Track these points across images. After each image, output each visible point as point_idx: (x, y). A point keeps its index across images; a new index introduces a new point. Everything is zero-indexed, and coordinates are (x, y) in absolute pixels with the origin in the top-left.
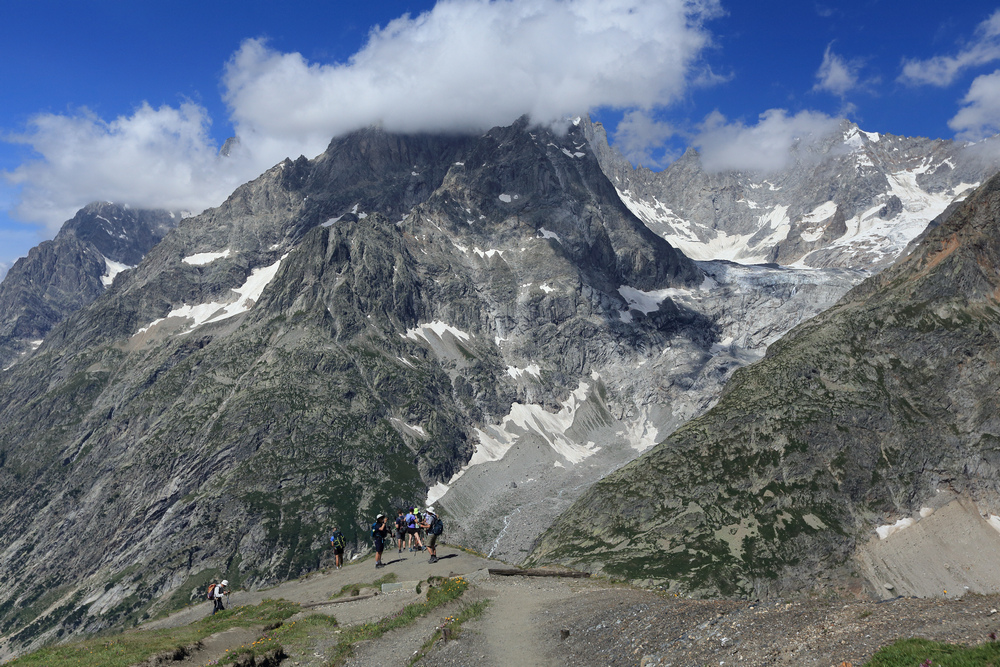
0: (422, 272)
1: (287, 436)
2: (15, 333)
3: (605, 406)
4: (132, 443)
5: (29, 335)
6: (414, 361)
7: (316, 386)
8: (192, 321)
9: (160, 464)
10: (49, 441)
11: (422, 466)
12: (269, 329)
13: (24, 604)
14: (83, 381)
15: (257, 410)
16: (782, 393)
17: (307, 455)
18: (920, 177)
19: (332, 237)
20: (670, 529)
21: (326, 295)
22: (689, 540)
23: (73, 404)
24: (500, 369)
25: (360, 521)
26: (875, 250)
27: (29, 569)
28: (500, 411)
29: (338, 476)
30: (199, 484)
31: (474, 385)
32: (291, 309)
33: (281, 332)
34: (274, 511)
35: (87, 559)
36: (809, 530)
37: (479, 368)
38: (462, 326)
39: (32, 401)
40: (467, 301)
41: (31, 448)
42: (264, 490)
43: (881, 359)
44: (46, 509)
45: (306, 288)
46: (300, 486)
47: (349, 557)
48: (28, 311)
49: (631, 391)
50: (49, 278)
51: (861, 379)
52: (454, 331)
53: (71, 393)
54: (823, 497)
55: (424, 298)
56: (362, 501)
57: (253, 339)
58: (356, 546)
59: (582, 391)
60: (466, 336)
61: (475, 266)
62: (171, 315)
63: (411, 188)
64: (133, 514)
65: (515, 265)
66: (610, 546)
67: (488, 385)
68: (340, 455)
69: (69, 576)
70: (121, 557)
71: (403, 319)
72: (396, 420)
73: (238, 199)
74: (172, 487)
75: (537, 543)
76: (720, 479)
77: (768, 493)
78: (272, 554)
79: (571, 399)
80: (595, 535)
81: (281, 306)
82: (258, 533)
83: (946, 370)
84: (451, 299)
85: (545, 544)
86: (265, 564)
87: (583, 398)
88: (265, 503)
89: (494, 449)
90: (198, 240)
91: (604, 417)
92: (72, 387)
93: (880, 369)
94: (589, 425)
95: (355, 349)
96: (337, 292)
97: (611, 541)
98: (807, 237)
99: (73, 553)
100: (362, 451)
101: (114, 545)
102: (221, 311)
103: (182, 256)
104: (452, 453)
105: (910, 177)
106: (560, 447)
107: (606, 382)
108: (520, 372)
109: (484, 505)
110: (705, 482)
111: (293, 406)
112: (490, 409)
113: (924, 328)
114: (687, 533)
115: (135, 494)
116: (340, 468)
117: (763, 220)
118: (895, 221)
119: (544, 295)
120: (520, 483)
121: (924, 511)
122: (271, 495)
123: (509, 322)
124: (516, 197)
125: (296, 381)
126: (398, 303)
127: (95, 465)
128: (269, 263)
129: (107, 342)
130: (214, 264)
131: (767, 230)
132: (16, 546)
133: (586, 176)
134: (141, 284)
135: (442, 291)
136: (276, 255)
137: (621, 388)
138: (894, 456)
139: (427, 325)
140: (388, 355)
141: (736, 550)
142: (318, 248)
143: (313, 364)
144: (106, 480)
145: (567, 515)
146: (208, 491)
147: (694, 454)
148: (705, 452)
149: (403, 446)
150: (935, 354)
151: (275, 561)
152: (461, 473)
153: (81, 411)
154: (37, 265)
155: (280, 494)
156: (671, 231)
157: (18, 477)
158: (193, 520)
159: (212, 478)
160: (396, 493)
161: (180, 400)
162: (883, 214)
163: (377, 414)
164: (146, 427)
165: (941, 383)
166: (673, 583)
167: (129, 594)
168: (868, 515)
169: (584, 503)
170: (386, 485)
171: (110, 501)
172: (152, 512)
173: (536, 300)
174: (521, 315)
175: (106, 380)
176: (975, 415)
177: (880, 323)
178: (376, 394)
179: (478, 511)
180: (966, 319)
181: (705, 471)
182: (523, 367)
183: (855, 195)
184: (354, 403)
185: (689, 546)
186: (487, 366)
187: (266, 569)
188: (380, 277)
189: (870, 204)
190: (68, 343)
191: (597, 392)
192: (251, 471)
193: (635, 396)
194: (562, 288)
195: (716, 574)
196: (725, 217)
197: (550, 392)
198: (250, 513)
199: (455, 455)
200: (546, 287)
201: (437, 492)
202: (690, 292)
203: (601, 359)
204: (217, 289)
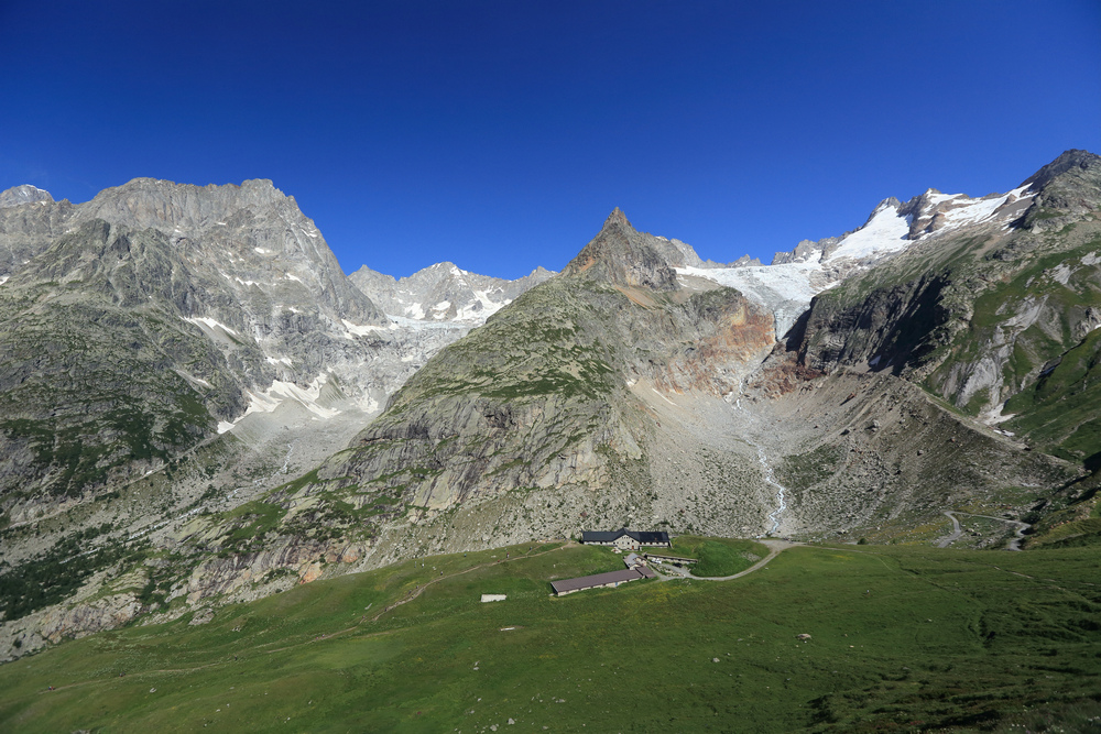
0: (195, 281)
1: (63, 371)
3: (339, 388)
6: (193, 336)
7: (96, 334)
11: (210, 405)
12: (39, 290)
15: (24, 346)
17: (89, 388)
19: (112, 231)
20: (523, 368)
21: (105, 271)
22: (542, 373)
24: (262, 357)
25: (153, 441)
28: (265, 383)
29: (127, 406)
31: (244, 362)
32: (64, 279)
33: (53, 294)
34: (46, 436)
37: (247, 352)
38: (229, 324)
40: (233, 309)
42: (32, 418)
43: (584, 304)
45: (83, 264)
46: (81, 414)
47: (142, 472)
49: (355, 380)
52: (223, 326)
55: (197, 300)
56: (155, 427)
57: (17, 296)
58: (150, 462)
59: (322, 378)
60: (233, 331)
61: (237, 288)
65: (269, 293)
66: (476, 384)
67: (254, 364)
68: (129, 389)
71: (180, 307)
72: (182, 372)
76: (545, 341)
77: (577, 350)
78: (43, 475)
79: (315, 382)
80: (458, 379)
81: (53, 274)
82: (23, 457)
83: (614, 315)
84: (220, 306)
86: (35, 485)
87: (324, 382)
88: (32, 429)
89: (265, 406)
91: (340, 394)
94: (331, 398)
95: (138, 315)
96: (120, 270)
97: (475, 381)
98: (436, 316)
100: (153, 387)
104: (232, 402)
105: (484, 294)
106: (312, 408)
107: (338, 375)
109: (268, 437)
111: (72, 346)
112: (257, 381)
113: (599, 292)
114: (538, 370)
116: (128, 399)
117: (407, 310)
119: (293, 314)
120: (290, 427)
121: (633, 380)
122: (42, 422)
123: (266, 329)
124: (268, 251)
125: (73, 327)
126: (175, 295)
131: (410, 315)
135: (212, 298)
137: (349, 378)
139: (200, 319)
141: (579, 377)
142: (99, 234)
143: (96, 317)
147: (520, 325)
148: (527, 325)
149: (192, 391)
150: (606, 306)
151: (47, 481)
152: (242, 418)
155: (55, 421)
160: (190, 421)
162: (474, 308)
163: (164, 364)
165: (614, 320)
166: (550, 396)
169: (440, 360)
170: (179, 415)
173: (286, 318)
174: (275, 325)
176: (630, 338)
177: (577, 286)
178: (162, 350)
179: (264, 440)
182: (279, 358)
184: (139, 353)
185: (544, 376)
186: (251, 353)
187: (33, 490)
188: (159, 272)
189: (467, 303)
191: (333, 380)
192: (14, 401)
193: (359, 383)
194: (305, 311)
195: (578, 389)
197: (300, 376)
198: (12, 438)
199: (238, 405)
200: (295, 311)
201: (223, 427)
202: (384, 329)
203: (331, 359)
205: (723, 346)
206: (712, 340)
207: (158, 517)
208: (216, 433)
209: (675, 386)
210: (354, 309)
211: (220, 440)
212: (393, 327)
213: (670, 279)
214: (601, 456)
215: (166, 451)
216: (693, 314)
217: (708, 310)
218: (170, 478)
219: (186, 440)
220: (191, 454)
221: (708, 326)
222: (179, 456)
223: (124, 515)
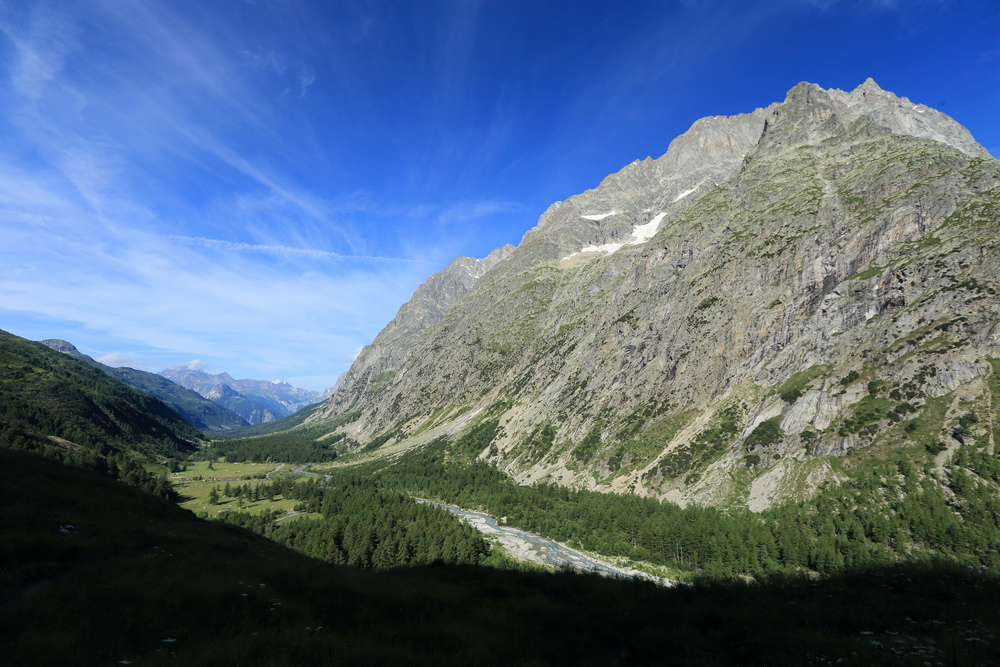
8: (603, 253)
10: (522, 326)
41: (505, 333)
48: (429, 313)
62: (584, 250)
92: (529, 287)
103: (579, 215)
128: (646, 221)
129: (543, 263)
130: (607, 219)
134: (556, 229)
153: (543, 304)
204: (615, 235)
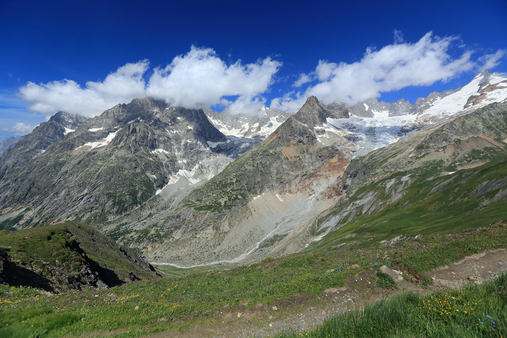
0: (156, 136)
1: (118, 178)
2: (36, 148)
3: (202, 170)
4: (73, 180)
5: (40, 149)
6: (153, 159)
7: (126, 165)
8: (91, 147)
9: (82, 186)
10: (48, 179)
11: (155, 185)
12: (113, 150)
13: (42, 222)
14: (58, 163)
15: (110, 171)
16: (236, 169)
17: (124, 183)
18: (277, 118)
19: (131, 127)
20: (209, 200)
21: (129, 142)
22: (213, 202)
23: (55, 169)
24: (176, 161)
25: (138, 199)
26: (266, 135)
27: (43, 214)
28: (176, 171)
29: (132, 188)
30: (93, 191)
31: (169, 165)
32: (119, 145)
33: (117, 151)
34: (115, 197)
35: (61, 210)
36: (239, 199)
37: (171, 161)
38: (167, 150)
39: (42, 168)
40: (168, 144)
41: (42, 181)
42: (112, 192)
43: (258, 161)
44: (48, 198)
45: (124, 140)
46: (122, 191)
47: (135, 208)
48: (40, 142)
49: (209, 166)
50: (47, 133)
51: (253, 166)
52: (165, 151)
53: (55, 166)
54: (242, 192)
55: (157, 143)
56: (139, 194)
57: (109, 153)
58: (137, 205)
59: (197, 166)
60: (168, 153)
61: (171, 135)
62: (85, 145)
63: (154, 114)
64: (74, 199)
65: (181, 135)
66: (196, 204)
67: (173, 165)
68: (133, 183)
69: (56, 215)
70: (71, 210)
71: (151, 148)
72: (148, 174)
73: (105, 114)
74: (86, 191)
75: (180, 204)
76: (221, 189)
77: (231, 191)
79: (194, 168)
80: (192, 201)
81: (117, 144)
82: (110, 203)
83: (271, 164)
84: (164, 143)
85: (181, 204)
87: (197, 168)
88: (112, 195)
89: (174, 181)
90: (93, 125)
91: (202, 173)
92: (55, 164)
93: (258, 164)
94: (198, 175)
95: (137, 156)
96: (133, 141)
98: (252, 131)
99: (57, 209)
100: (139, 182)
101: (69, 207)
102: (100, 144)
103: (88, 129)
104: (163, 182)
105: (274, 118)
106: (191, 180)
107: (203, 164)
108: (182, 162)
109: (171, 194)
110: (217, 189)
111: (120, 171)
112: (173, 171)
113: (267, 155)
114: (212, 200)
115: (75, 194)
116: (133, 186)
117: (243, 126)
118: (271, 128)
119: (188, 143)
120: (180, 189)
121: (263, 194)
122: (114, 193)
123: (179, 149)
124: (182, 118)
125: (120, 164)
126: (149, 144)
127: (62, 186)
128: (114, 132)
129: (65, 152)
130: (98, 131)
131: (244, 128)
132: (39, 208)
133: (200, 114)
134: (76, 136)
135: (162, 141)
136: (116, 129)
137: (207, 166)
138: (258, 182)
139: (157, 150)
140: (146, 158)
141: (223, 204)
142: (127, 129)
143: (126, 160)
144: (66, 190)
145: (186, 197)
146: (96, 192)
147: (216, 183)
148: (218, 183)
149: (150, 180)
150: (269, 161)
151: (115, 209)
152: (165, 187)
153: (57, 171)
154: (42, 129)
155: (116, 193)
156: (222, 127)
157: (39, 189)
158: (92, 200)
159: (97, 189)
160: (148, 192)
161: (87, 169)
162: (269, 126)
163: (143, 172)
164: (77, 176)
165: (270, 167)
167: (74, 219)
168: (252, 195)
169: (191, 194)
170: (145, 190)
171: (67, 195)
172: (80, 198)
173: (186, 144)
174: (182, 148)
175: (65, 163)
176: (275, 173)
177: (258, 154)
178: (143, 167)
179: (169, 196)
180: (275, 153)
181: (217, 187)
182: (182, 160)
183: (263, 122)
184: (137, 170)
186: (173, 160)
187: (112, 212)
188: (144, 137)
189: (266, 124)
190: (53, 152)
191: (200, 167)
192: (108, 187)
193: (210, 168)
194: (193, 141)
195: (218, 209)
196: (234, 125)
197: (189, 167)
198: (108, 198)
199: (164, 182)
200: (189, 141)
201: (158, 192)
202: (224, 143)
203: (202, 159)
204: (99, 139)
205: (322, 173)
206: (318, 170)
207: (137, 222)
208: (155, 195)
209: (290, 192)
210: (213, 136)
211: (155, 198)
212: (228, 141)
213: (312, 140)
214: (215, 230)
215: (141, 202)
216: (314, 158)
217: (320, 157)
218: (141, 210)
219: (146, 198)
220: (147, 203)
221: (318, 164)
222: (144, 203)
223: (130, 220)
